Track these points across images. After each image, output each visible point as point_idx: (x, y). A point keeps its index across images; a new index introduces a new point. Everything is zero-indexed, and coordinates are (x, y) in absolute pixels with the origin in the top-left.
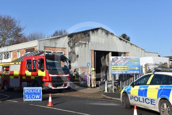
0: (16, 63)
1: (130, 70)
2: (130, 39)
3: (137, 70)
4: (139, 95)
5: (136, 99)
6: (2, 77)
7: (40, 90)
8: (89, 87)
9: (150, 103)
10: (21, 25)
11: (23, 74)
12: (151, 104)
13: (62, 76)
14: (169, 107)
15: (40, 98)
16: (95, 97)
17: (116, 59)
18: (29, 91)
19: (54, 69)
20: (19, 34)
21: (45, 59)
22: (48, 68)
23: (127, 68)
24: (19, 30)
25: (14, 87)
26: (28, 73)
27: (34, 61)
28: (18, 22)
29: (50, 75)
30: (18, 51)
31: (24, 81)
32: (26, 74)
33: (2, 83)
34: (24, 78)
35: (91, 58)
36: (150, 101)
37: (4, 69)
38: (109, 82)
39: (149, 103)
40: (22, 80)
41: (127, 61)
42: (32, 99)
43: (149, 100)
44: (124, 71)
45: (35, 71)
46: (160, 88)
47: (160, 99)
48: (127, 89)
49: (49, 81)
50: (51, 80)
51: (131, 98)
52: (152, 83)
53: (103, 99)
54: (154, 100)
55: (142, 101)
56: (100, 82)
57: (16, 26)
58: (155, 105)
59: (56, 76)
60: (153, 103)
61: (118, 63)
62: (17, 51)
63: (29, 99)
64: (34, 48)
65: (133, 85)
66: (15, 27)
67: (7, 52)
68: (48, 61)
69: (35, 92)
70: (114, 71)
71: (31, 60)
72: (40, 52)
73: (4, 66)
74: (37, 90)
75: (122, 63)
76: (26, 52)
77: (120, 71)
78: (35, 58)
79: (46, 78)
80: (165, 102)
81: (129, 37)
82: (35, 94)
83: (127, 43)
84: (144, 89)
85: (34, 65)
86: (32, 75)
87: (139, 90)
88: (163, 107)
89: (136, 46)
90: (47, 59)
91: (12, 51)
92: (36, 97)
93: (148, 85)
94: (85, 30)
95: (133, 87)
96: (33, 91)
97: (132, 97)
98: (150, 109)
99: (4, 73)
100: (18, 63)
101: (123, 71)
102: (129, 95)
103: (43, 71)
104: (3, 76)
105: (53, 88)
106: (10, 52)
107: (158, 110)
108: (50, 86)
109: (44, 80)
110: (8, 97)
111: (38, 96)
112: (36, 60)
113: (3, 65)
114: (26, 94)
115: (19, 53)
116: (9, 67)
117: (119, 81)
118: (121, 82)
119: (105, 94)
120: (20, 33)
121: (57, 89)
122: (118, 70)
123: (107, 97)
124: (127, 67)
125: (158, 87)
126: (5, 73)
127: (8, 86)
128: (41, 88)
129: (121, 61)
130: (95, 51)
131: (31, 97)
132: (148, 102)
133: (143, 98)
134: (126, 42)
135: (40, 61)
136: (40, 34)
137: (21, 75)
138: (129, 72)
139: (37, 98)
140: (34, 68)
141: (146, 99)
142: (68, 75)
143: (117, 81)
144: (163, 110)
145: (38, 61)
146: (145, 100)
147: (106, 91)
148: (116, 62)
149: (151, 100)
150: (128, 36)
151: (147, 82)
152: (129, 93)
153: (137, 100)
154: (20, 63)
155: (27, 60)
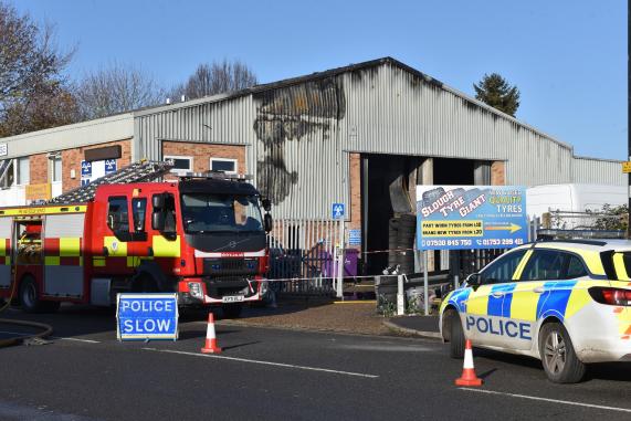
0: (66, 209)
1: (488, 235)
2: (517, 97)
3: (515, 236)
4: (490, 312)
5: (482, 325)
6: (12, 262)
7: (173, 304)
8: (340, 299)
9: (519, 335)
10: (57, 45)
11: (95, 247)
12: (522, 337)
13: (241, 255)
14: (563, 343)
15: (171, 331)
16: (359, 330)
17: (437, 193)
18: (136, 306)
19: (211, 230)
20: (45, 80)
21: (176, 193)
22: (191, 228)
23: (479, 228)
24: (48, 63)
25: (63, 295)
26: (114, 244)
27: (135, 200)
28: (43, 31)
29: (199, 254)
30: (54, 156)
31: (101, 273)
32: (105, 251)
33: (12, 282)
34: (99, 263)
35: (346, 184)
36: (518, 330)
37: (22, 232)
38: (413, 280)
39: (516, 334)
40: (91, 273)
41: (477, 202)
42: (145, 332)
43: (515, 326)
44: (468, 238)
45: (143, 237)
46: (543, 290)
47: (542, 319)
48: (456, 297)
49: (193, 273)
50: (200, 271)
51: (468, 324)
52: (524, 278)
53: (386, 335)
54: (529, 325)
55: (498, 330)
56: (377, 277)
57: (35, 50)
58: (530, 338)
59: (219, 255)
60: (525, 334)
61: (443, 210)
62: (49, 155)
63: (134, 331)
64: (120, 147)
65: (475, 284)
66: (30, 54)
67: (7, 161)
68: (191, 202)
69: (153, 310)
70: (430, 239)
71: (125, 197)
72: (156, 167)
73: (20, 219)
74: (161, 302)
75: (459, 208)
76: (86, 163)
77: (452, 239)
78: (140, 191)
79: (183, 264)
80: (555, 330)
81: (514, 91)
82: (154, 315)
83: (499, 121)
84: (504, 293)
85: (136, 216)
86: (130, 253)
87: (491, 297)
88: (551, 343)
89: (535, 133)
90: (187, 194)
91: (27, 157)
92: (157, 328)
93: (516, 281)
94: (323, 71)
95: (475, 290)
96: (147, 306)
97: (471, 321)
98: (518, 351)
99: (22, 243)
100: (77, 209)
101: (465, 238)
102: (463, 316)
103: (170, 237)
104: (16, 257)
105: (209, 300)
106: (19, 159)
107: (536, 354)
108: (197, 291)
109: (178, 270)
110: (50, 329)
111: (164, 324)
112: (143, 200)
113: (16, 216)
114: (124, 315)
115: (59, 164)
116: (39, 223)
117: (450, 274)
118: (456, 278)
119: (398, 320)
120: (52, 77)
121: (221, 303)
122: (445, 233)
123: (403, 329)
124: (479, 225)
125: (540, 285)
126: (23, 246)
127: (37, 292)
128: (174, 296)
129: (456, 203)
130: (363, 155)
131: (141, 326)
132: (512, 333)
133: (501, 322)
134: (495, 116)
135: (160, 202)
136: (130, 78)
137: (89, 253)
138: (486, 243)
139: (161, 329)
140: (136, 228)
141: (508, 323)
142: (261, 254)
143: (445, 276)
144: (550, 353)
145: (153, 201)
146: (504, 328)
147: (401, 311)
148: (436, 205)
149: (522, 325)
150: (511, 86)
151: (511, 274)
152: (464, 309)
153: (484, 329)
154: (83, 208)
155: (111, 199)
